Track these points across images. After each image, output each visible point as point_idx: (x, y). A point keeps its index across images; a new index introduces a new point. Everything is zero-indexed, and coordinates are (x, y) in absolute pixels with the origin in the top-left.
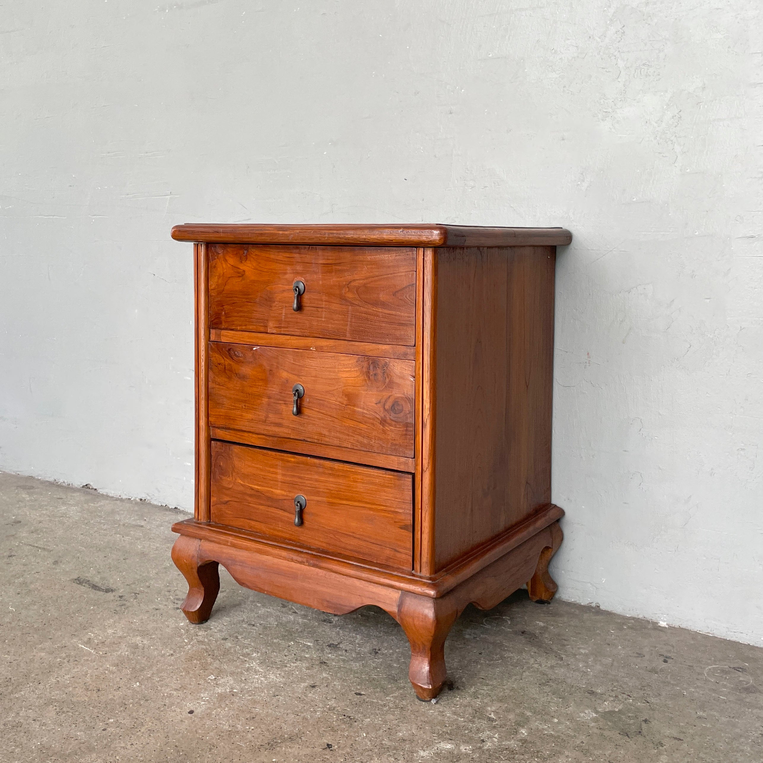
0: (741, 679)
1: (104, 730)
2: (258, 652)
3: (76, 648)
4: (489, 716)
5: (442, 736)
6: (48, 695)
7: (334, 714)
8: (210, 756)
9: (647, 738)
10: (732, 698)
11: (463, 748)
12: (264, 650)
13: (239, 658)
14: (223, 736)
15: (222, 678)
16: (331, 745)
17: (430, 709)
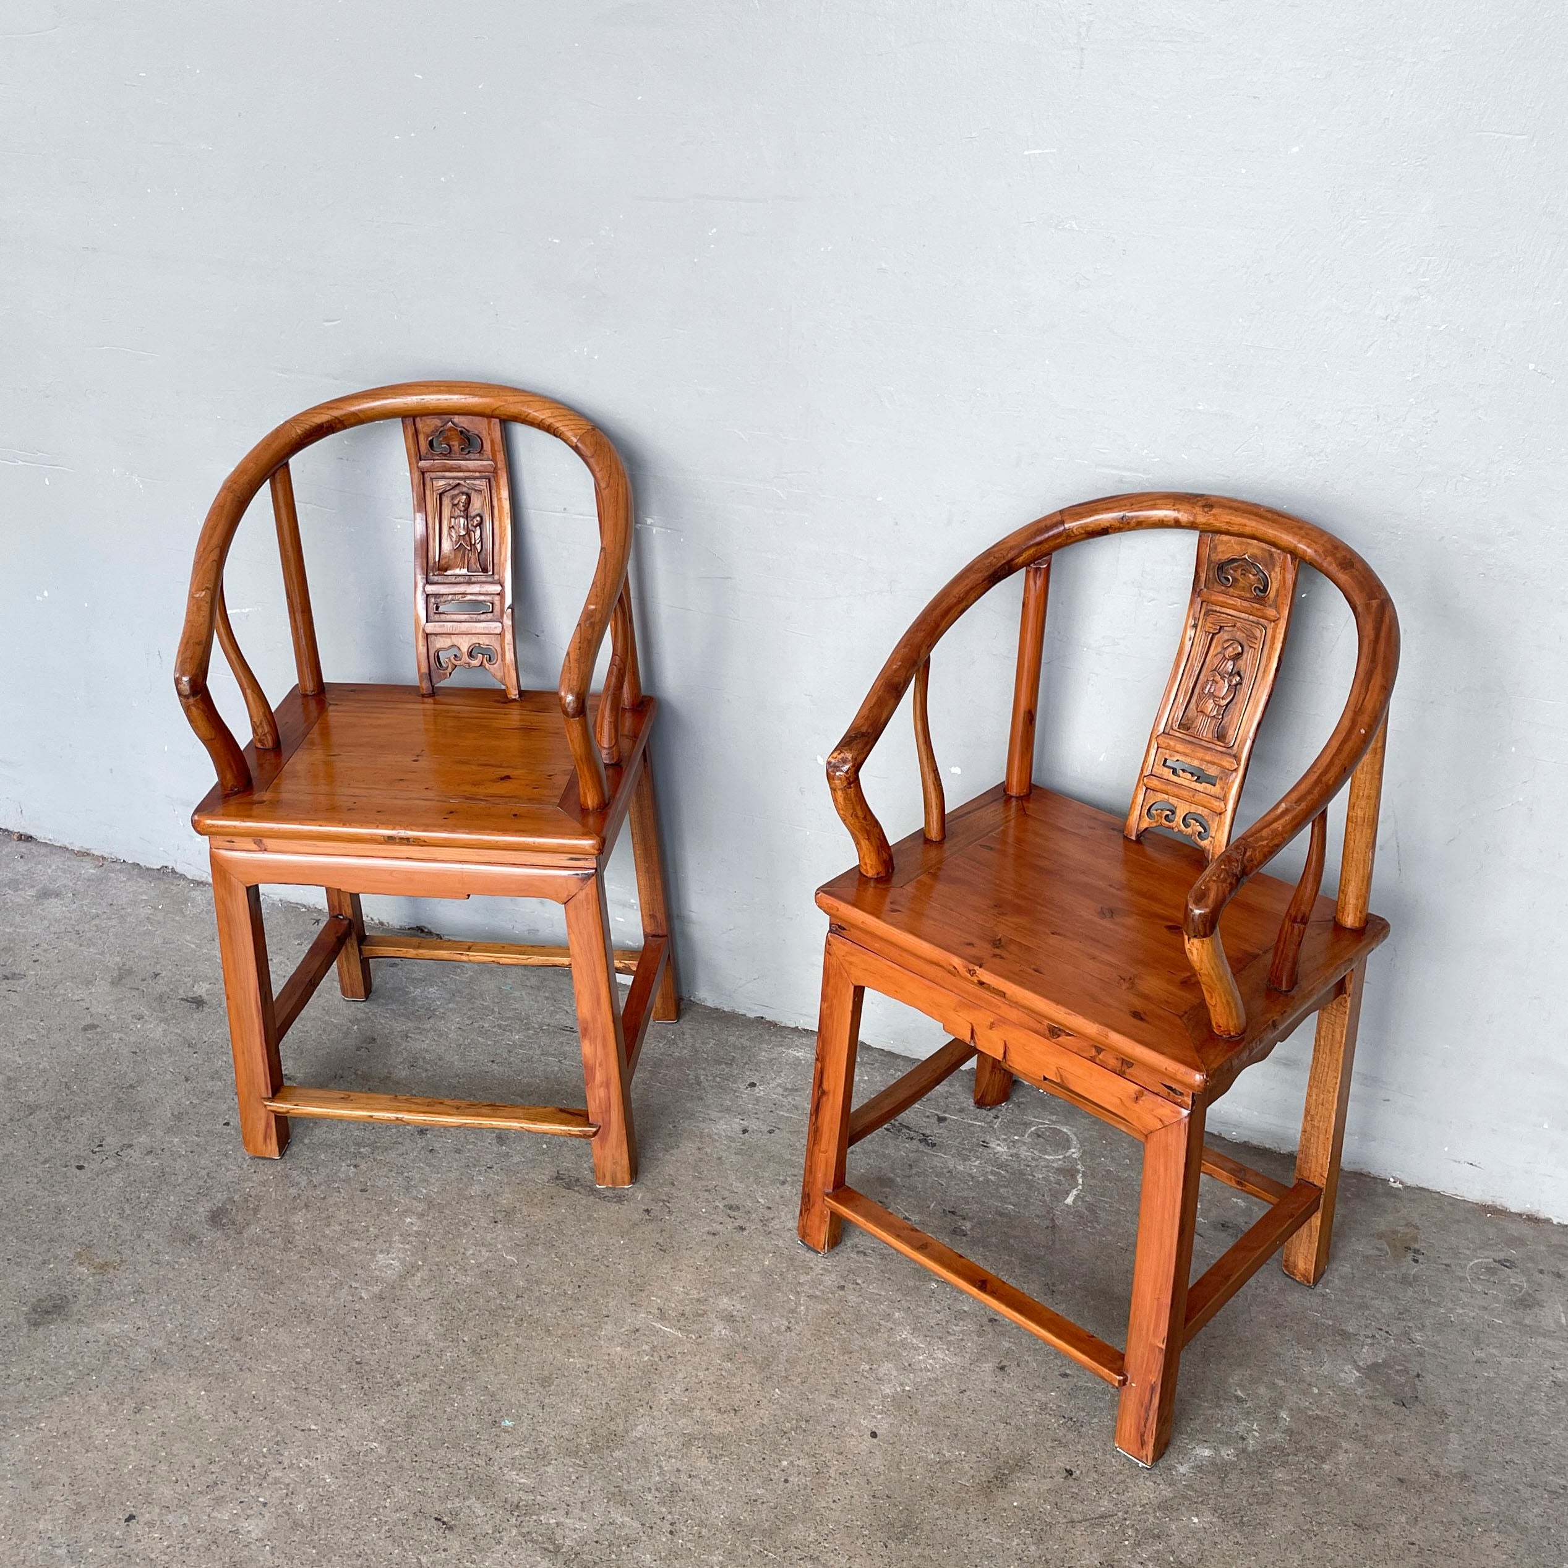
1: (786, 1481)
2: (899, 1309)
3: (653, 1331)
4: (1235, 1393)
7: (1050, 1415)
9: (1427, 1406)
10: (1508, 1321)
11: (1224, 1455)
12: (904, 1304)
13: (880, 1325)
14: (935, 1472)
15: (879, 1366)
16: (1070, 1470)
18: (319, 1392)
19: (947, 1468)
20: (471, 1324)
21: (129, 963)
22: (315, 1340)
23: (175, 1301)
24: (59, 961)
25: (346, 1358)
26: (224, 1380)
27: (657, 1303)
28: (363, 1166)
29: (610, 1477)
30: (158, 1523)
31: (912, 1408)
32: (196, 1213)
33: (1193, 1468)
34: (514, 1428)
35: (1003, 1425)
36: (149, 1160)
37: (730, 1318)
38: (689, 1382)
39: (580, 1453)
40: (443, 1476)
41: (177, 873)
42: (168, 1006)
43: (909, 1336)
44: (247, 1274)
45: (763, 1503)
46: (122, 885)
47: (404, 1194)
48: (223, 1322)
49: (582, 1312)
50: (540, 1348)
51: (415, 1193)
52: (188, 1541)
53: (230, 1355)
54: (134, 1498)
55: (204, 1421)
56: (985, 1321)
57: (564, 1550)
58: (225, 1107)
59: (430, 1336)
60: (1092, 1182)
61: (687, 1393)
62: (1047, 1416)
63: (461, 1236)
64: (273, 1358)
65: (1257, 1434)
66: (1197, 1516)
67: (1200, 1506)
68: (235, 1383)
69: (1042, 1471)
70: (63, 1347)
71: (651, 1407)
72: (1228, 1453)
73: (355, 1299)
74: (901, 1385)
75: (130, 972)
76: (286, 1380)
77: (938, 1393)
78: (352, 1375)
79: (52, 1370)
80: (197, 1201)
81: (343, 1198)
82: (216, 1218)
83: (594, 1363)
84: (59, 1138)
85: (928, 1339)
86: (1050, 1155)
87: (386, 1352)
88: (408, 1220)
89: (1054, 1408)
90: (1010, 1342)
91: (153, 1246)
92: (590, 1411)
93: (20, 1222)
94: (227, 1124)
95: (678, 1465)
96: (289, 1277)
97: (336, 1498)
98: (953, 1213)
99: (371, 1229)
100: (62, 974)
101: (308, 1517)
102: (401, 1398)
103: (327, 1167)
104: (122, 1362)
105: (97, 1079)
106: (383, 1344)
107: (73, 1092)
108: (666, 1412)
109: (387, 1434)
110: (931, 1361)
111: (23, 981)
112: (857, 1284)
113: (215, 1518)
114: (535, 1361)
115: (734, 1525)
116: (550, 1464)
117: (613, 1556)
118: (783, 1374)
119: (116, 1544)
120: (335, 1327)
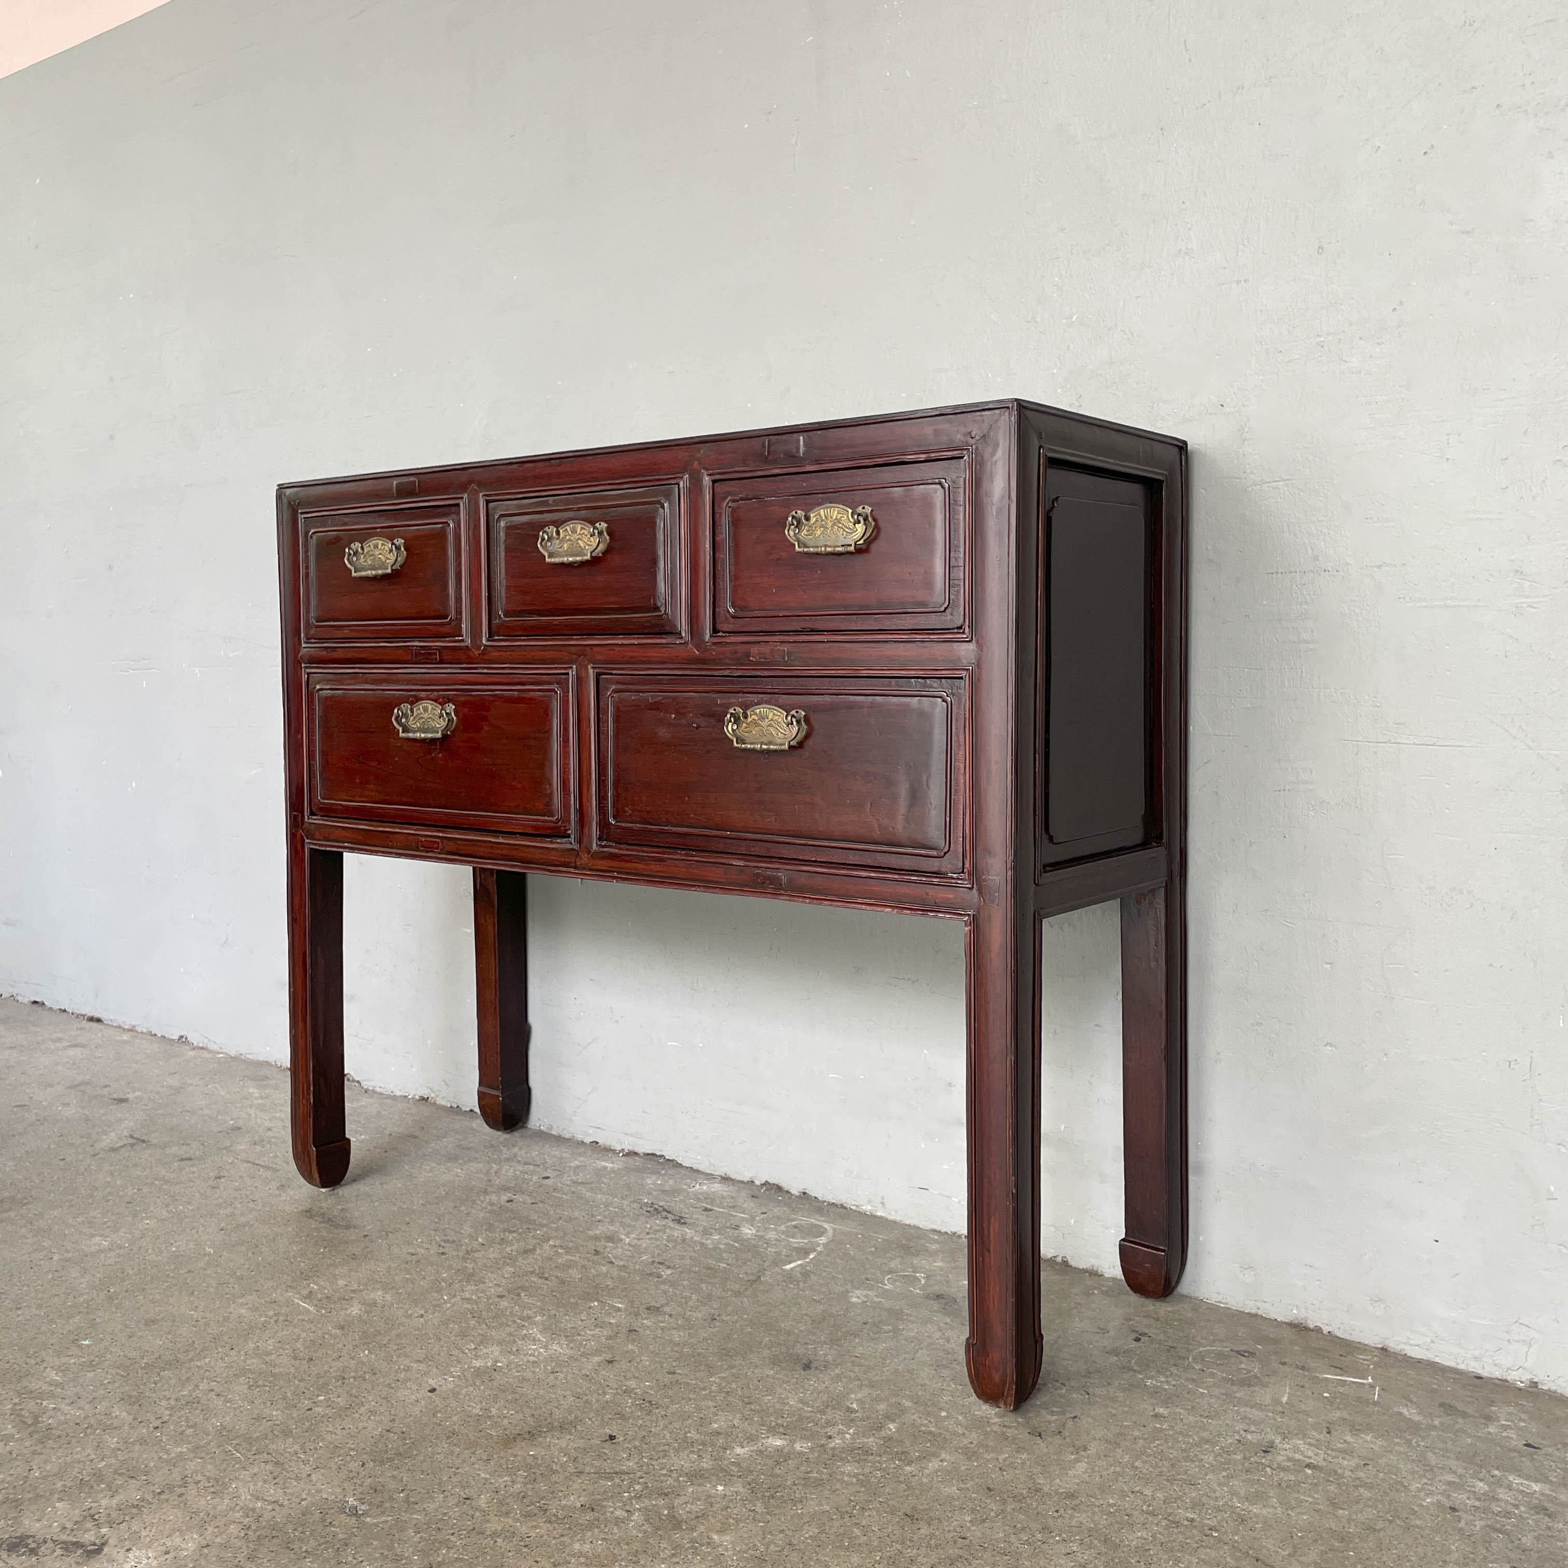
0: (1243, 1366)
1: (310, 1409)
2: (544, 1315)
3: (288, 1302)
4: (850, 1406)
5: (773, 1430)
6: (242, 1363)
7: (630, 1397)
8: (445, 1446)
9: (1068, 1440)
10: (1216, 1392)
11: (798, 1446)
12: (553, 1312)
13: (514, 1322)
14: (469, 1422)
15: (486, 1347)
16: (615, 1436)
17: (767, 1395)
19: (484, 1421)
27: (312, 1288)
28: (146, 1190)
29: (141, 1386)
31: (490, 1377)
34: (89, 1346)
35: (572, 1399)
37: (370, 1304)
39: (131, 1368)
41: (187, 1042)
43: (536, 1332)
45: (269, 1420)
59: (83, 1285)
60: (824, 1258)
62: (626, 1397)
63: (181, 1234)
66: (725, 1485)
67: (734, 1478)
69: (584, 1434)
71: (232, 1349)
73: (45, 1258)
74: (496, 1362)
75: (88, 1083)
77: (527, 1370)
81: (107, 1205)
83: (211, 1316)
85: (555, 1336)
86: (796, 1239)
92: (171, 1344)
95: (216, 1387)
108: (243, 1354)
110: (542, 1350)
112: (519, 1296)
114: (157, 1309)
115: (224, 1430)
116: (94, 1371)
117: (82, 1435)
118: (384, 1342)
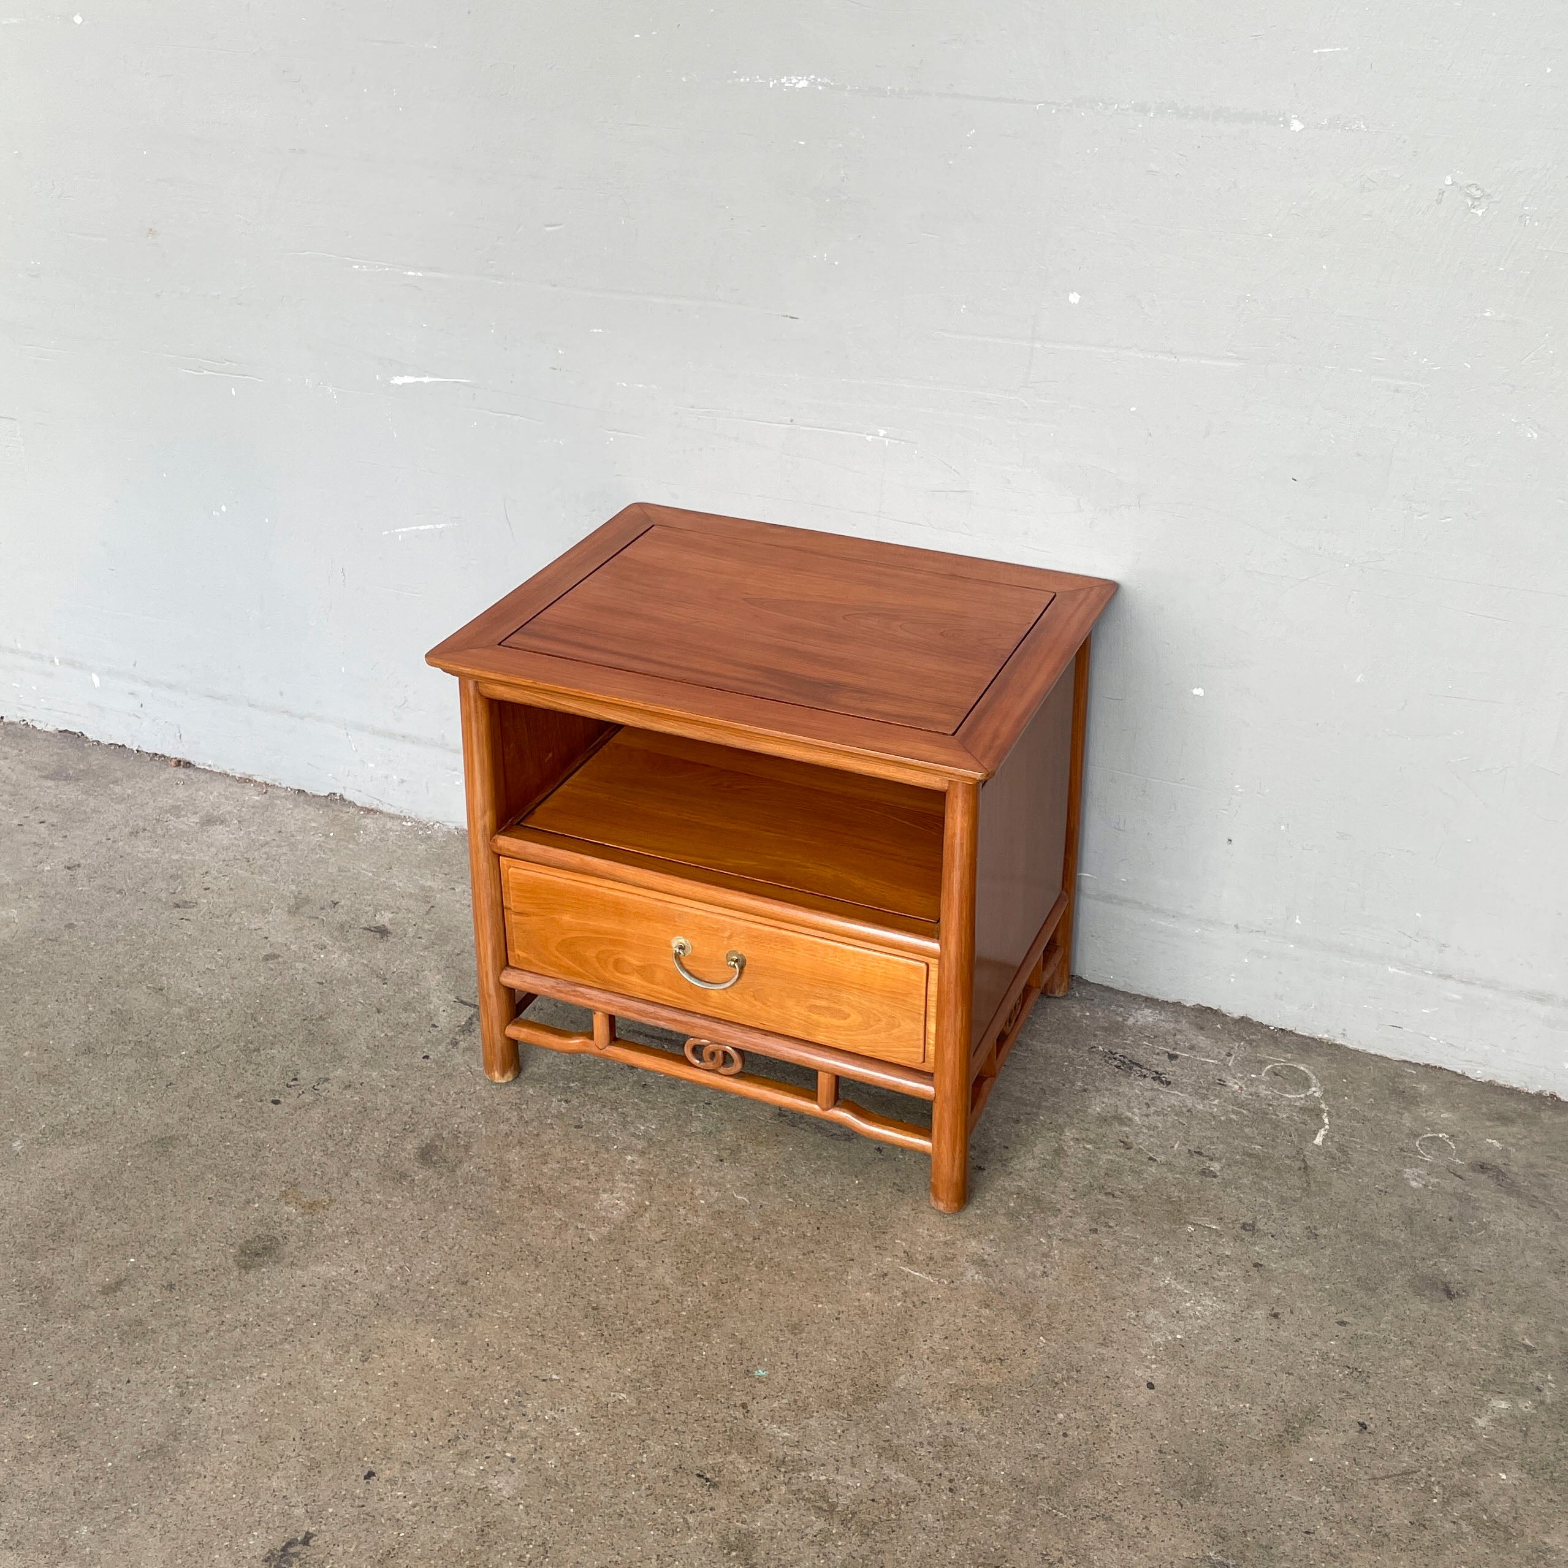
18: (557, 1339)
19: (1234, 1422)
20: (709, 1268)
21: (306, 891)
22: (545, 1285)
23: (392, 1243)
24: (231, 889)
25: (581, 1303)
26: (454, 1327)
27: (902, 1246)
28: (575, 1102)
29: (879, 1431)
30: (401, 1480)
31: (1187, 1357)
32: (404, 1150)
33: (1492, 1420)
34: (768, 1378)
35: (1285, 1376)
36: (348, 1094)
37: (980, 1262)
38: (948, 1330)
39: (843, 1405)
40: (700, 1429)
41: (344, 800)
42: (350, 936)
43: (1173, 1282)
44: (465, 1215)
45: (1044, 1458)
46: (290, 812)
47: (622, 1132)
48: (445, 1264)
49: (824, 1255)
50: (786, 1294)
51: (632, 1130)
52: (435, 1499)
53: (457, 1300)
54: (372, 1453)
55: (438, 1370)
56: (1249, 1265)
57: (839, 1509)
58: (422, 1040)
59: (668, 1280)
60: (1339, 1122)
61: (946, 1341)
62: (1330, 1366)
63: (686, 1174)
64: (503, 1303)
65: (1553, 1386)
66: (1504, 1472)
67: (1505, 1461)
68: (467, 1330)
69: (1334, 1425)
70: (277, 1292)
71: (911, 1357)
72: (1526, 1405)
73: (583, 1240)
74: (1172, 1333)
75: (307, 901)
76: (519, 1326)
77: (1212, 1341)
78: (590, 1321)
79: (269, 1315)
80: (403, 1138)
81: (558, 1134)
82: (426, 1154)
83: (844, 1308)
84: (251, 1071)
85: (1193, 1284)
86: (1289, 1093)
87: (622, 1297)
88: (629, 1158)
89: (1337, 1358)
90: (1279, 1288)
91: (362, 1184)
92: (846, 1360)
93: (218, 1159)
94: (426, 1057)
95: (949, 1418)
96: (511, 1218)
97: (588, 1453)
98: (1200, 1153)
99: (591, 1167)
100: (235, 902)
101: (561, 1473)
102: (644, 1346)
103: (536, 1102)
104: (343, 1307)
105: (284, 1010)
106: (618, 1288)
107: (260, 1024)
108: (928, 1362)
109: (635, 1385)
110: (1199, 1308)
111: (195, 909)
112: (1110, 1227)
113: (459, 1474)
114: (781, 1307)
115: (1017, 1482)
116: (812, 1417)
117: (893, 1516)
118: (1046, 1321)
119: (357, 1502)
120: (565, 1271)
